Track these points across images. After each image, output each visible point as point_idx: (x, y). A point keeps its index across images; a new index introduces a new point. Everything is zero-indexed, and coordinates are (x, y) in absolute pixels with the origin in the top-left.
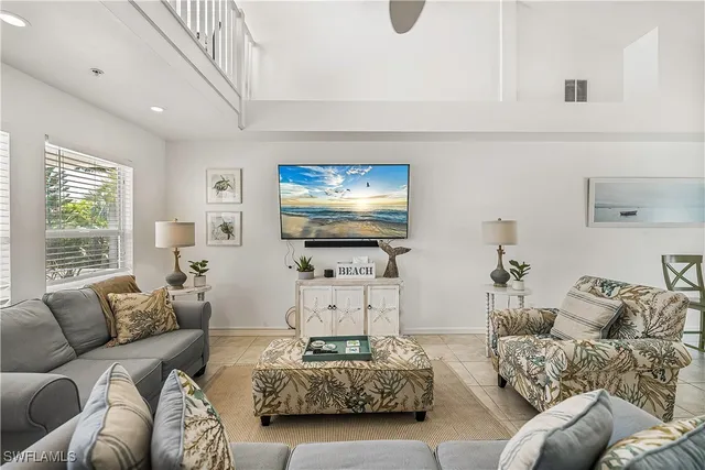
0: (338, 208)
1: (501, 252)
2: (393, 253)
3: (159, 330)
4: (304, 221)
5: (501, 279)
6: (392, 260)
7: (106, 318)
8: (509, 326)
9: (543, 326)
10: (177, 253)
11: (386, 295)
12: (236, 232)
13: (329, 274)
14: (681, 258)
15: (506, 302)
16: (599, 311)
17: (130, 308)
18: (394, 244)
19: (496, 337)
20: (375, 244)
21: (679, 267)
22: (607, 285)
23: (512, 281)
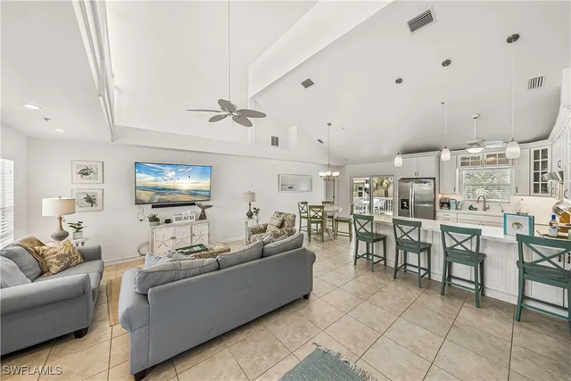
0: (171, 188)
1: (250, 204)
2: (204, 208)
3: (74, 264)
4: (151, 193)
5: (250, 215)
6: (203, 211)
7: (38, 261)
8: (254, 231)
9: (264, 230)
10: (61, 219)
11: (201, 229)
12: (99, 201)
13: (168, 221)
14: (302, 203)
15: (252, 223)
16: (277, 222)
17: (55, 253)
18: (204, 204)
19: (250, 236)
20: (194, 204)
21: (302, 206)
22: (280, 214)
23: (254, 216)
